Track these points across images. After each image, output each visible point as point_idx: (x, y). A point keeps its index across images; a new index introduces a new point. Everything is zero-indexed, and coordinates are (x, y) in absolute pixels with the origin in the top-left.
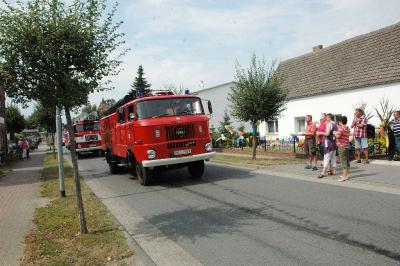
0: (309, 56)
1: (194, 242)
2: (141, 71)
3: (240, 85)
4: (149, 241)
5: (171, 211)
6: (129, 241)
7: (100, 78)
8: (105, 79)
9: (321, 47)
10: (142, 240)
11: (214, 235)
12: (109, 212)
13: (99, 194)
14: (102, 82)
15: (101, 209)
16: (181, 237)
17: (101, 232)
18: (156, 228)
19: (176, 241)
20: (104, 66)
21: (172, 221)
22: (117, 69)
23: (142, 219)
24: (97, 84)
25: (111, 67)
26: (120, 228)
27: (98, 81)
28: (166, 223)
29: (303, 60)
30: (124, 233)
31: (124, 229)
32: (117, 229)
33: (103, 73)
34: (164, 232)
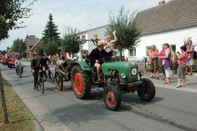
0: (157, 7)
1: (79, 125)
2: (51, 17)
3: (111, 26)
4: (50, 125)
5: (67, 106)
6: (37, 127)
7: (16, 20)
8: (19, 20)
9: (164, 2)
10: (45, 125)
11: (93, 121)
12: (27, 107)
13: (21, 96)
14: (18, 22)
15: (21, 105)
16: (71, 123)
17: (19, 121)
18: (56, 117)
19: (67, 125)
20: (19, 11)
21: (67, 112)
22: (28, 14)
23: (47, 111)
24: (14, 24)
25: (24, 13)
26: (33, 118)
27: (15, 22)
28: (63, 114)
29: (152, 10)
30: (35, 121)
31: (35, 119)
32: (30, 119)
33: (18, 17)
34: (61, 120)
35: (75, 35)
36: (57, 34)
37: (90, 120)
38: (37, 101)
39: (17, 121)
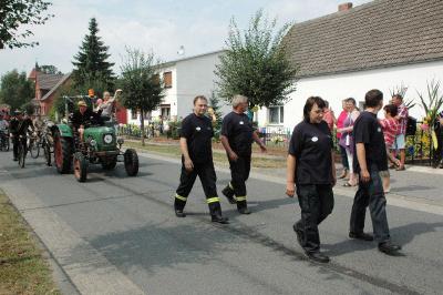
0: (334, 16)
1: (151, 273)
2: (94, 26)
3: (232, 54)
4: (86, 272)
5: (124, 229)
6: (56, 276)
7: (13, 26)
8: (22, 28)
9: (350, 5)
10: (75, 272)
11: (180, 264)
12: (32, 230)
13: (20, 204)
14: (18, 33)
15: (19, 225)
16: (134, 267)
17: (13, 261)
18: (99, 254)
19: (126, 273)
20: (21, 7)
21: (125, 243)
22: (43, 14)
24: (9, 36)
25: (32, 10)
26: (46, 254)
27: (10, 31)
28: (115, 247)
29: (324, 23)
30: (51, 262)
31: (52, 256)
32: (39, 256)
33: (20, 19)
34: (110, 260)
35: (149, 69)
36: (108, 65)
37: (177, 262)
38: (56, 216)
39: (10, 261)
